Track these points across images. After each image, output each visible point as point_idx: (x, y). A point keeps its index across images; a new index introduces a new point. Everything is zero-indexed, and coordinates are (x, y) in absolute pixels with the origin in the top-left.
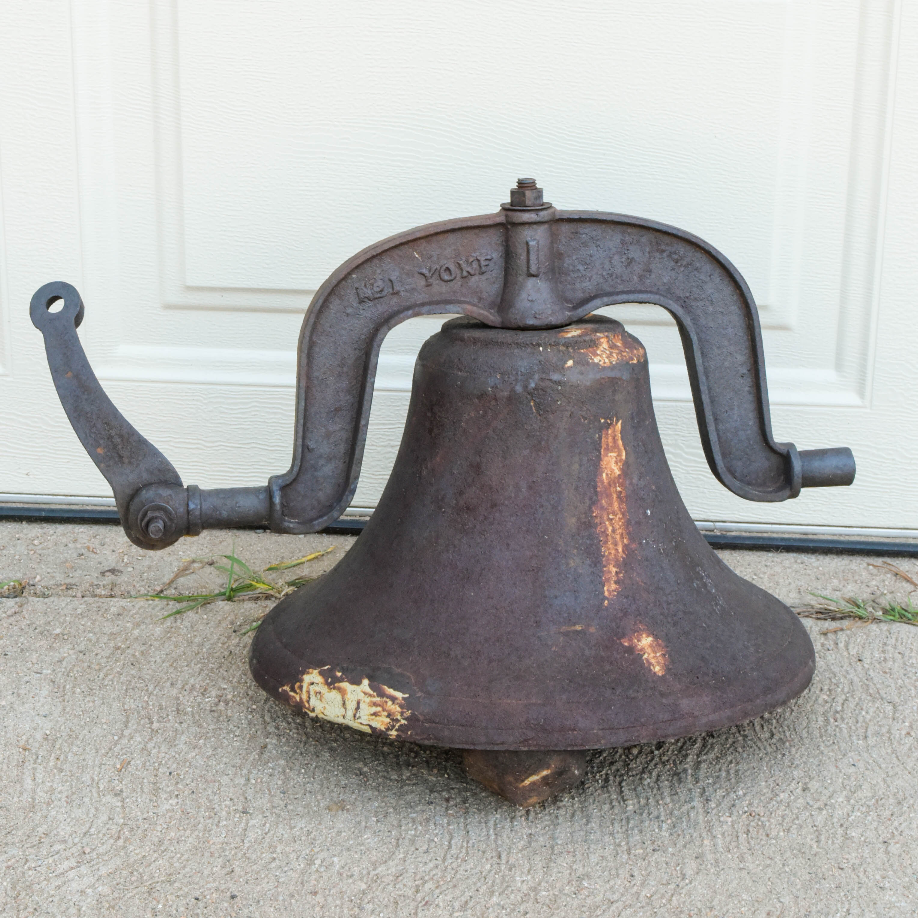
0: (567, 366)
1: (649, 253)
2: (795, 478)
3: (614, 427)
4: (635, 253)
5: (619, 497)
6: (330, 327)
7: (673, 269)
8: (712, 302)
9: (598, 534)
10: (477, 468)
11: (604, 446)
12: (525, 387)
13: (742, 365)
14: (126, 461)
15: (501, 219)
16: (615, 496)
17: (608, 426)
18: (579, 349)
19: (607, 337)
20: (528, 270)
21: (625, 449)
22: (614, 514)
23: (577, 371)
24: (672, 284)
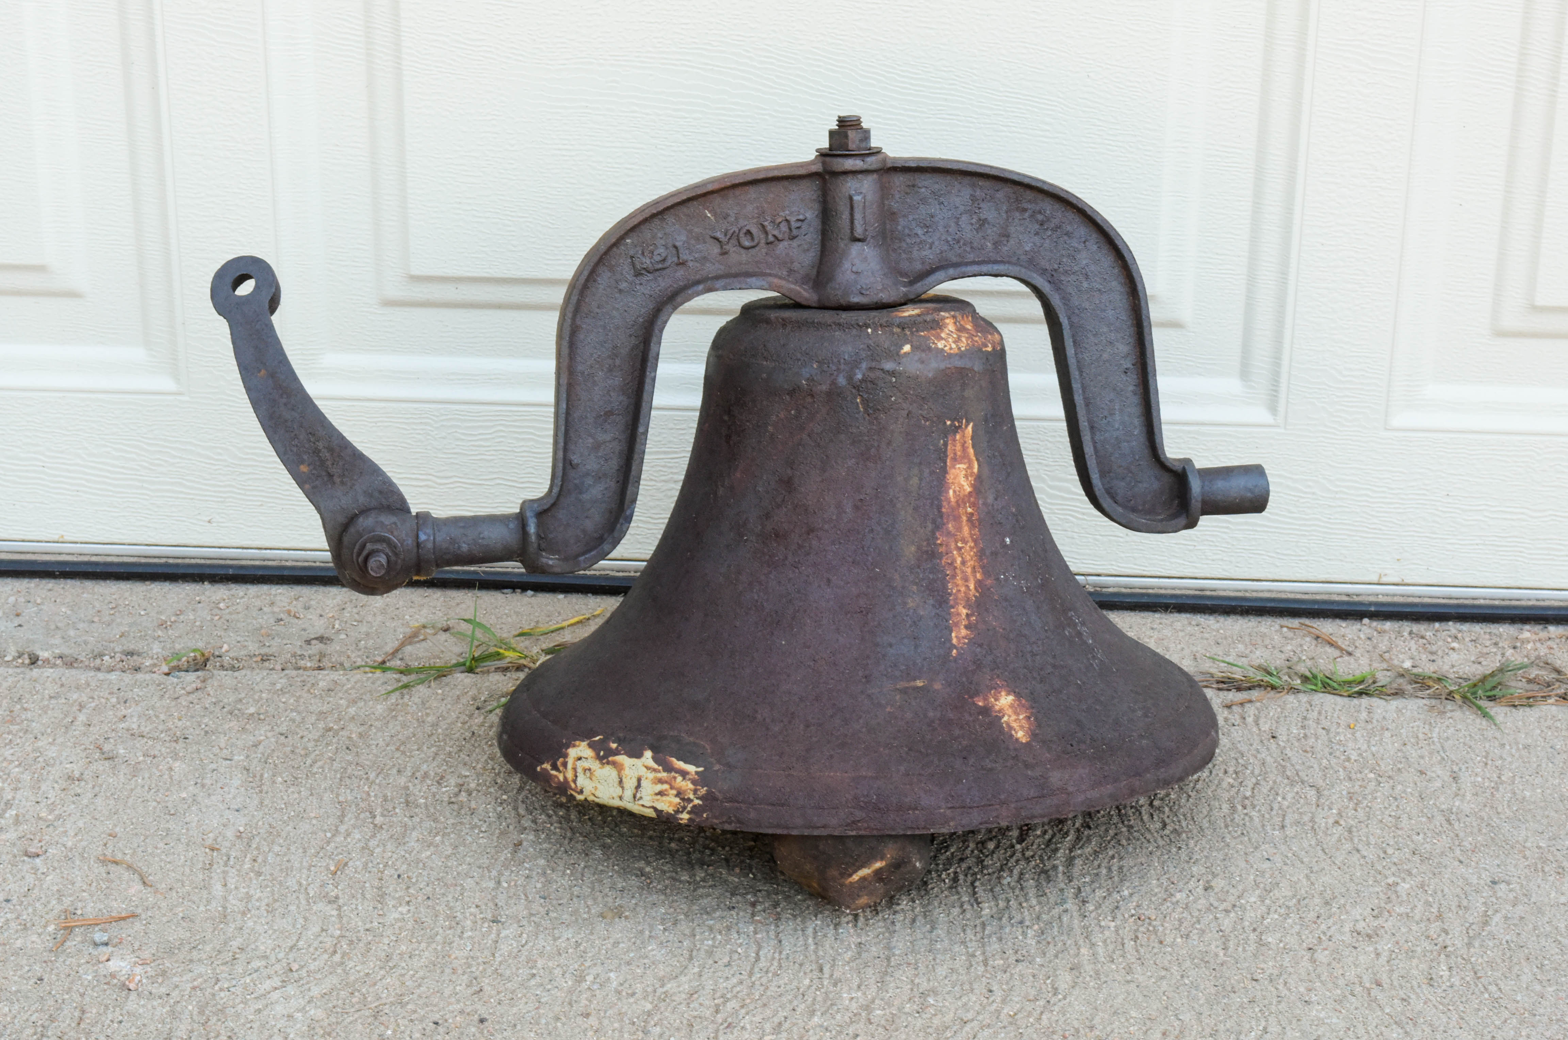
0: (902, 351)
1: (1007, 212)
2: (1193, 501)
3: (963, 432)
4: (989, 212)
5: (969, 520)
6: (598, 308)
7: (1037, 234)
8: (1087, 277)
9: (944, 567)
10: (788, 484)
11: (950, 455)
12: (850, 379)
13: (1125, 357)
14: (337, 480)
15: (818, 168)
16: (964, 518)
17: (956, 429)
18: (917, 331)
19: (954, 317)
20: (852, 233)
21: (977, 460)
22: (964, 541)
23: (916, 358)
24: (1035, 253)
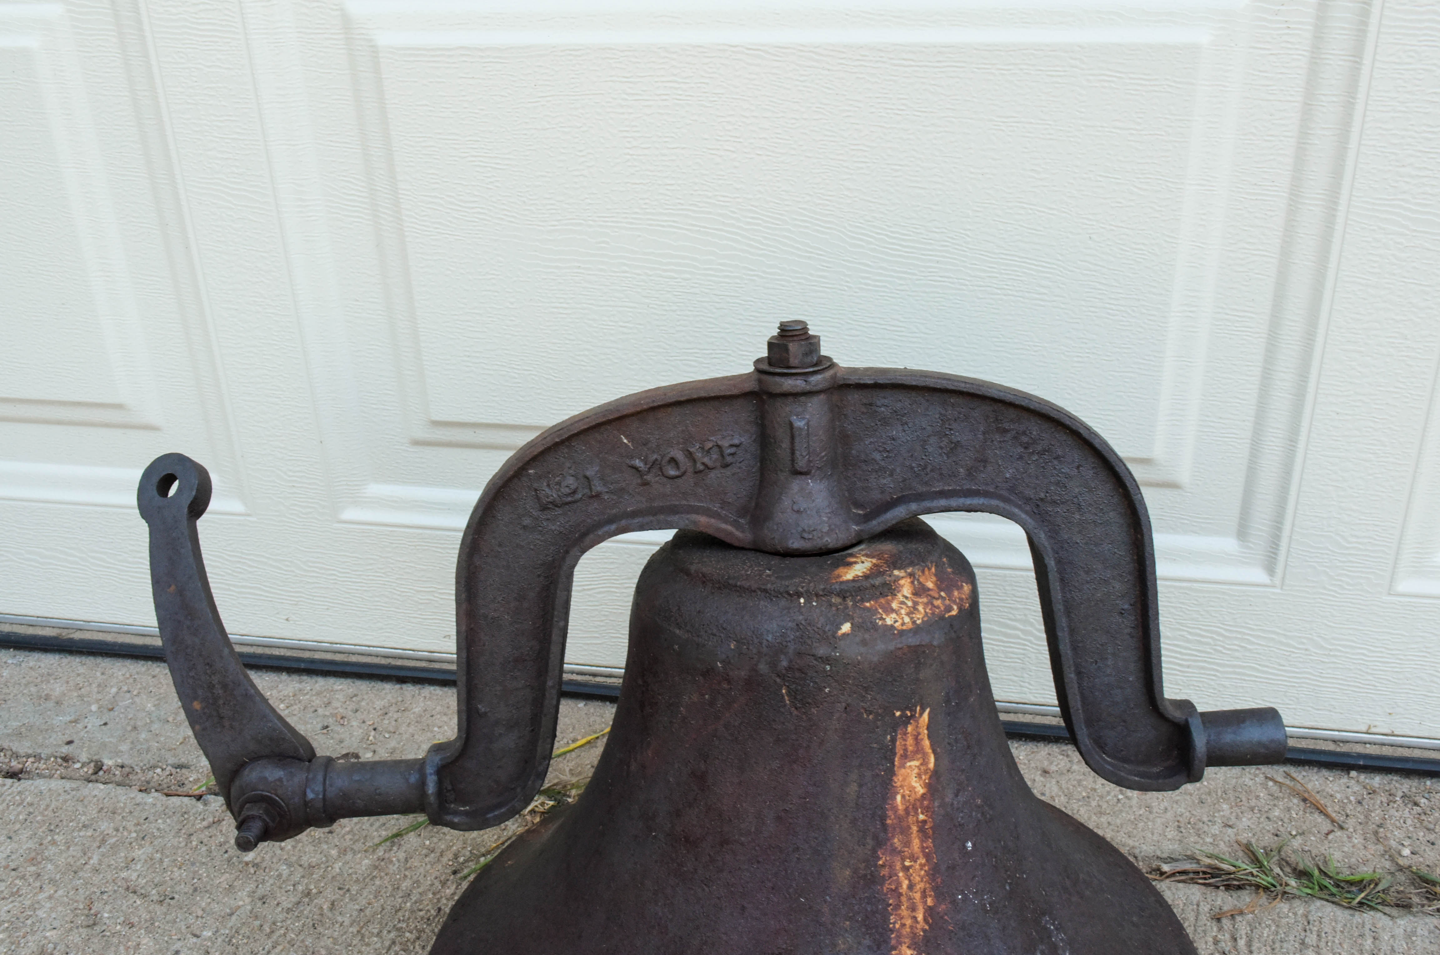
0: (840, 632)
1: (984, 433)
2: (1197, 762)
3: (917, 722)
4: (962, 434)
5: (922, 830)
6: (500, 545)
7: (1021, 458)
8: (1079, 507)
9: (886, 894)
10: (700, 778)
11: (899, 751)
12: (773, 665)
13: (1122, 596)
14: (227, 723)
15: (754, 385)
16: (915, 828)
17: (906, 721)
18: (863, 600)
19: (911, 575)
20: (793, 465)
21: (934, 752)
22: (913, 858)
23: (857, 639)
24: (1018, 479)
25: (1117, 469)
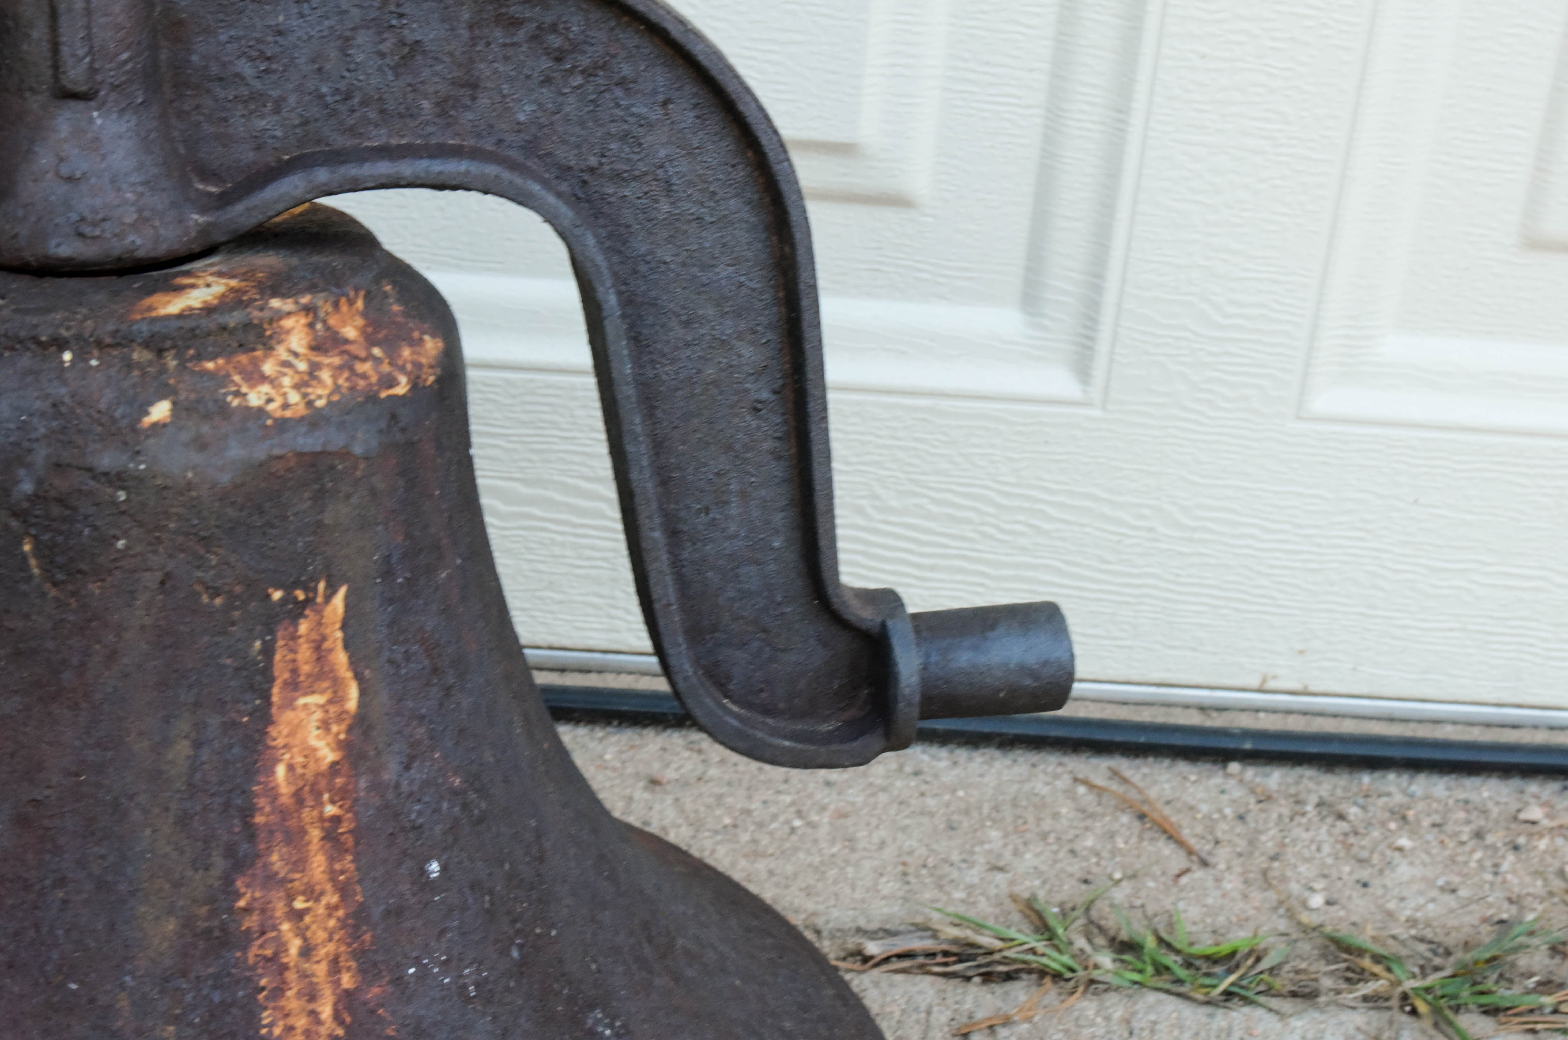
0: (147, 421)
1: (471, 27)
3: (319, 612)
4: (424, 26)
5: (330, 836)
7: (547, 81)
8: (669, 187)
9: (254, 968)
11: (281, 673)
16: (315, 834)
17: (296, 610)
18: (199, 357)
19: (308, 309)
20: (56, 77)
21: (358, 677)
22: (312, 894)
23: (185, 436)
24: (542, 126)
25: (742, 107)
